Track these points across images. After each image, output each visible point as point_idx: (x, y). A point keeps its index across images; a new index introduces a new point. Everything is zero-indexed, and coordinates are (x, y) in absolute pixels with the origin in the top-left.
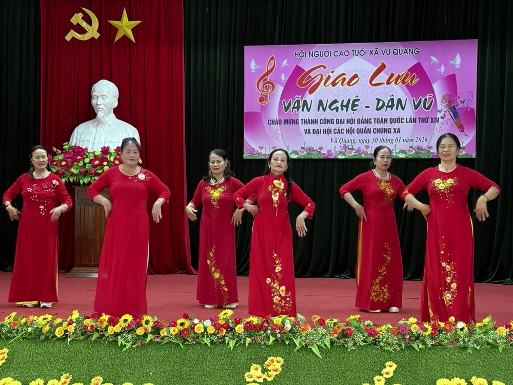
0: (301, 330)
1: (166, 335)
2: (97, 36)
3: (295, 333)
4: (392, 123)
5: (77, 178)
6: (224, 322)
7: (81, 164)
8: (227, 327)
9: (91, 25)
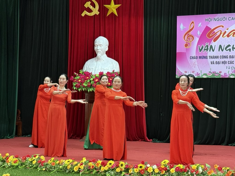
0: (208, 173)
1: (132, 172)
2: (98, 13)
3: (205, 175)
5: (86, 88)
6: (164, 167)
7: (89, 81)
8: (166, 169)
9: (95, 7)
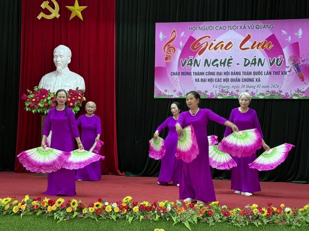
0: (177, 211)
1: (86, 212)
2: (58, 16)
3: (174, 213)
4: (254, 75)
5: (42, 110)
6: (126, 205)
7: (45, 100)
8: (127, 208)
9: (54, 8)
